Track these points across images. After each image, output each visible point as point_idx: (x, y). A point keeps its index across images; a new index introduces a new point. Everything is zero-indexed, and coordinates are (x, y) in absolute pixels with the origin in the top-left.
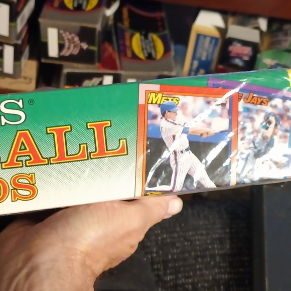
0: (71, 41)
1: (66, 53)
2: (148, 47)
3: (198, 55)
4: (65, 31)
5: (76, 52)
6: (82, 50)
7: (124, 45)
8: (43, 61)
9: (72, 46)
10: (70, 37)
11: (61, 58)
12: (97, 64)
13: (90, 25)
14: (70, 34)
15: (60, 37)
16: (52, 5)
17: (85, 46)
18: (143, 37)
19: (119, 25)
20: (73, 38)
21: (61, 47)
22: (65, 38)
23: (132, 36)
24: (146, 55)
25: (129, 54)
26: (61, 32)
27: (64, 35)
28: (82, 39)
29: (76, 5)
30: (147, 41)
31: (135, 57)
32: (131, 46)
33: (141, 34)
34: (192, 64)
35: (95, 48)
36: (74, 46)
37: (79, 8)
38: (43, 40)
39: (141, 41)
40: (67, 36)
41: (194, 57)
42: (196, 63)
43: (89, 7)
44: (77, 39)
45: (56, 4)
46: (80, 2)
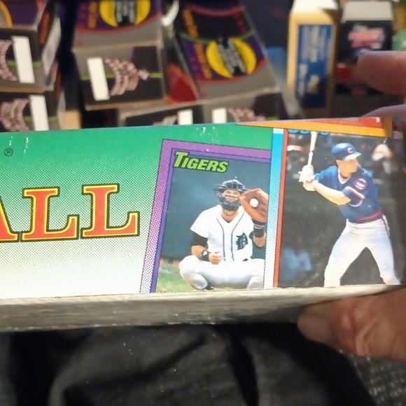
0: (124, 72)
1: (119, 90)
2: (232, 59)
3: (304, 56)
4: (113, 59)
5: (133, 86)
6: (141, 81)
7: (197, 63)
8: (89, 108)
9: (126, 78)
10: (121, 66)
11: (114, 99)
12: (166, 98)
13: (147, 44)
14: (121, 61)
15: (107, 69)
16: (86, 26)
17: (144, 75)
18: (221, 47)
19: (183, 36)
20: (125, 67)
21: (111, 83)
22: (115, 69)
23: (205, 48)
24: (233, 71)
25: (207, 74)
26: (108, 61)
27: (112, 65)
28: (139, 66)
29: (120, 19)
30: (228, 51)
31: (216, 77)
32: (207, 63)
33: (218, 43)
34: (298, 71)
35: (158, 75)
36: (130, 78)
37: (125, 22)
38: (83, 78)
39: (220, 52)
40: (117, 65)
41: (299, 61)
42: (304, 69)
43: (140, 18)
44: (131, 67)
45: (92, 22)
46: (125, 14)
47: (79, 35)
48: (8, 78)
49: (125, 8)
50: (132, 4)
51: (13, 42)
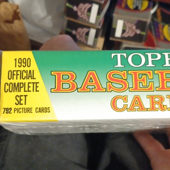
0: (130, 28)
1: (126, 35)
4: (128, 22)
5: (132, 35)
6: (136, 34)
8: (111, 39)
9: (131, 31)
10: (130, 26)
11: (122, 38)
12: (143, 43)
13: (144, 20)
14: (131, 24)
15: (124, 25)
17: (138, 32)
19: (155, 19)
20: (132, 27)
21: (124, 31)
22: (127, 27)
23: (163, 27)
25: (162, 38)
26: (126, 22)
27: (127, 24)
28: (137, 28)
29: (135, 7)
32: (163, 33)
33: (169, 26)
35: (144, 33)
37: (136, 9)
38: (113, 26)
40: (129, 25)
43: (143, 8)
44: (134, 27)
46: (137, 5)
47: (117, 9)
48: (85, 19)
49: (138, 3)
50: (141, 2)
51: (92, 6)
